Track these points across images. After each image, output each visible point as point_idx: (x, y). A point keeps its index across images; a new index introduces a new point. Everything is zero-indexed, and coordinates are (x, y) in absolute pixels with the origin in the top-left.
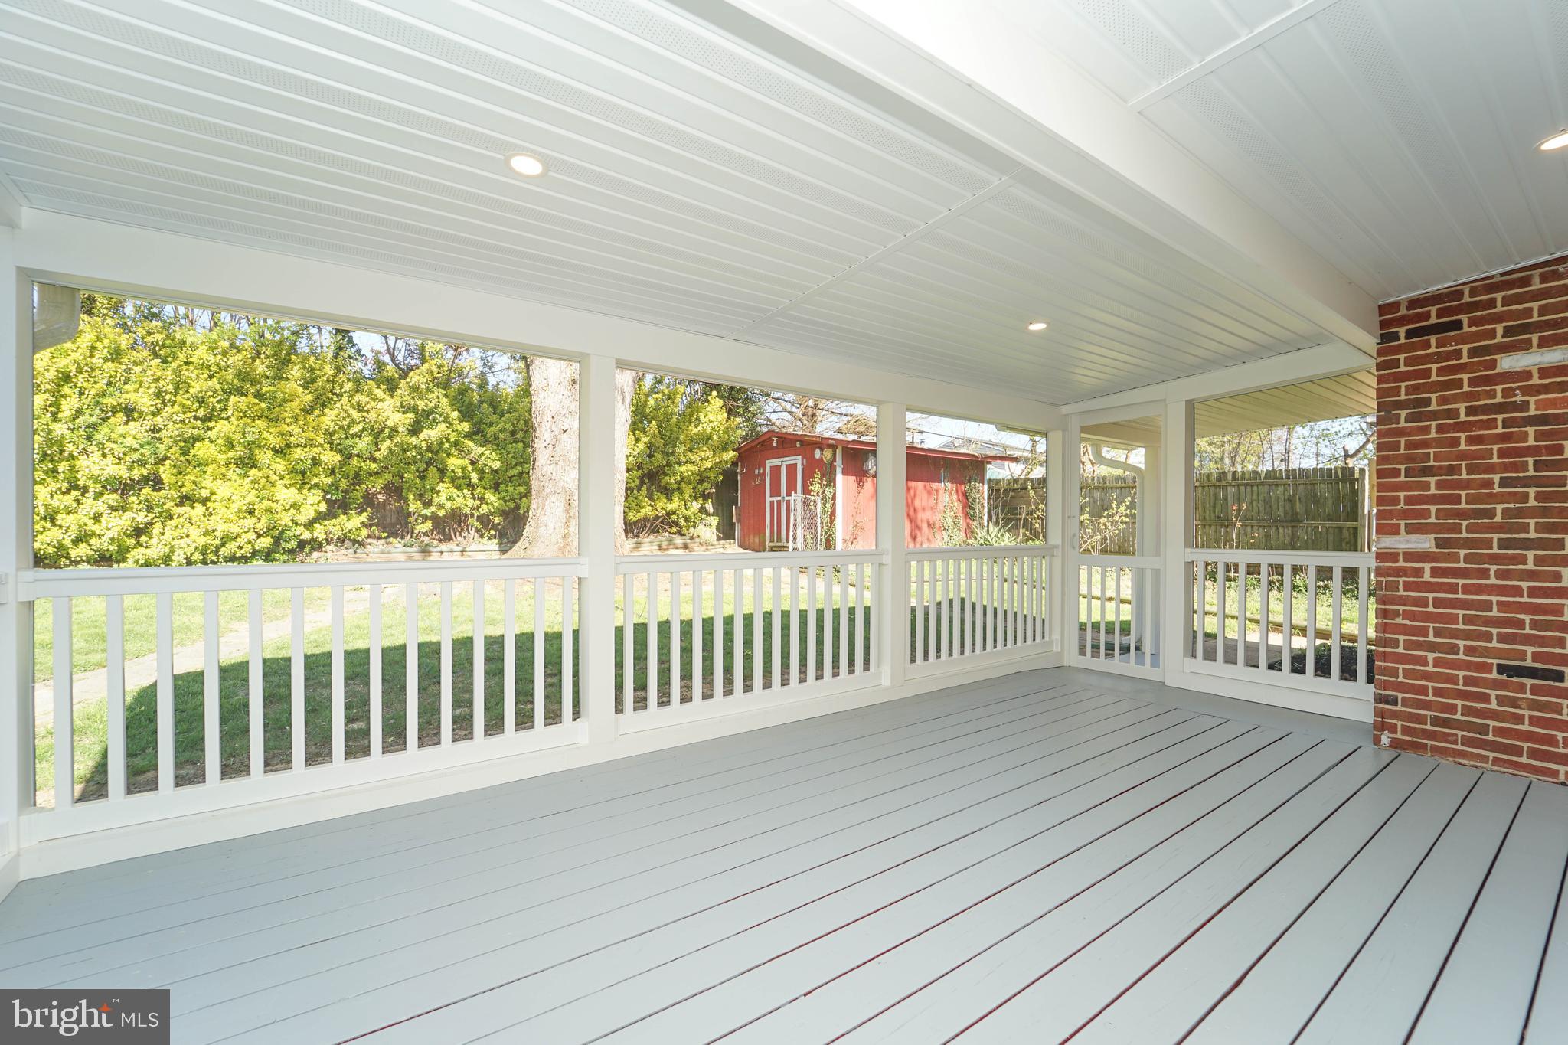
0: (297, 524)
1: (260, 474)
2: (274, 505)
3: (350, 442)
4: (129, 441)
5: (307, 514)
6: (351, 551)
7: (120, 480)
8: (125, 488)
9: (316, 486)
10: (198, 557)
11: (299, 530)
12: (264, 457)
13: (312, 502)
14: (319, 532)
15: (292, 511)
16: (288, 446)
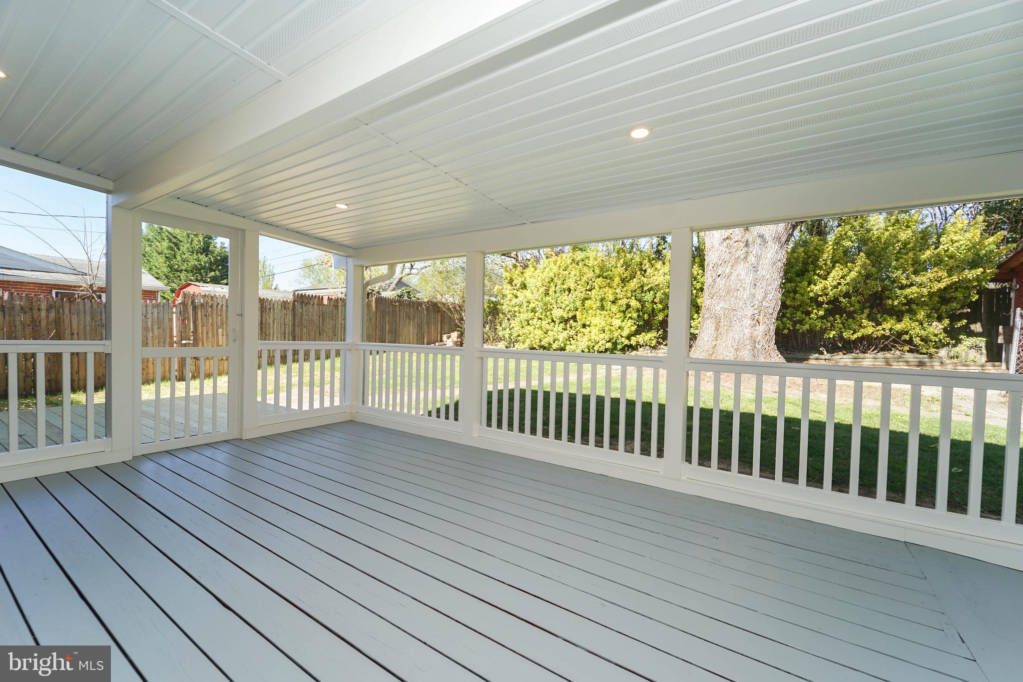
0: (622, 337)
1: (606, 313)
2: (612, 327)
3: (643, 294)
4: (567, 302)
5: (626, 333)
6: (649, 351)
7: (562, 317)
8: (566, 321)
9: (630, 318)
10: (586, 350)
11: (623, 340)
12: (608, 305)
13: (629, 326)
14: (633, 341)
15: (619, 330)
16: (616, 299)
